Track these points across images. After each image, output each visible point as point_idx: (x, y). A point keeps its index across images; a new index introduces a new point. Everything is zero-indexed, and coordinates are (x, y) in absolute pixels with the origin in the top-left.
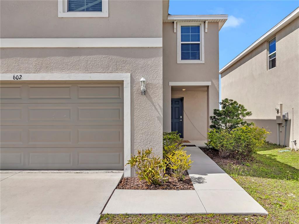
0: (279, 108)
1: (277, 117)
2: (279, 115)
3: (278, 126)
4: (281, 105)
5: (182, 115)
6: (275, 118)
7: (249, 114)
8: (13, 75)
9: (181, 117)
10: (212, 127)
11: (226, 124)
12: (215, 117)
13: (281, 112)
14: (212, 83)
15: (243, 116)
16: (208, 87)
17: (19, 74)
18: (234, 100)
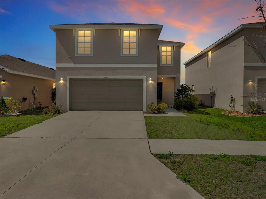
0: (211, 88)
1: (211, 93)
2: (211, 91)
3: (211, 97)
4: (212, 86)
5: (162, 91)
6: (210, 93)
7: (193, 91)
8: (104, 76)
9: (161, 92)
10: (176, 97)
11: (182, 95)
12: (177, 92)
13: (212, 90)
14: (177, 76)
15: (191, 92)
16: (175, 77)
17: (106, 76)
18: (186, 85)
